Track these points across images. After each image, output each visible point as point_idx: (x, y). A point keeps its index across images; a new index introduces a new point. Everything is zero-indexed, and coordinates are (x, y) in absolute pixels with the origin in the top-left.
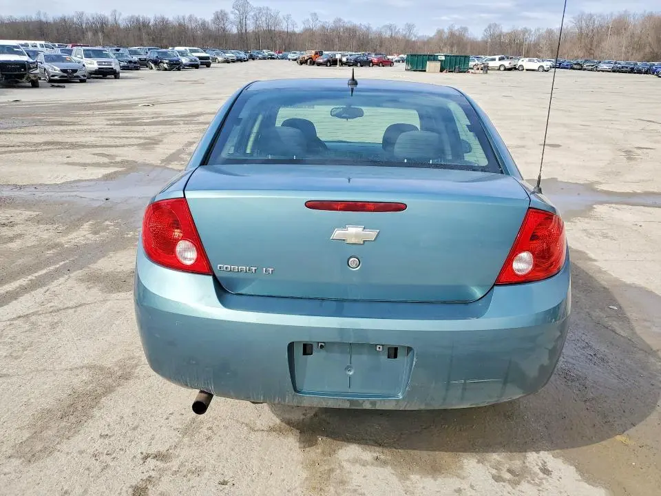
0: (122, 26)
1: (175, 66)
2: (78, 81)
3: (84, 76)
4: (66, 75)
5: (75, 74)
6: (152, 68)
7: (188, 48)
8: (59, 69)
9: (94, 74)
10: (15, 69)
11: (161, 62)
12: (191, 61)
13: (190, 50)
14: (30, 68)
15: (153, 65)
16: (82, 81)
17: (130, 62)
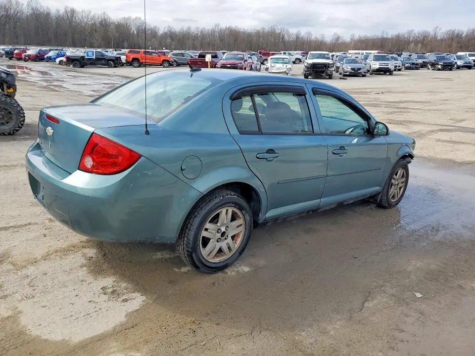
0: (439, 38)
1: (448, 67)
2: (361, 75)
3: (365, 72)
4: (353, 71)
5: (359, 72)
6: (429, 69)
7: (468, 53)
8: (350, 68)
9: (376, 72)
10: (320, 68)
11: (437, 64)
12: (466, 63)
13: (469, 54)
14: (329, 67)
15: (430, 66)
16: (364, 76)
17: (413, 64)
